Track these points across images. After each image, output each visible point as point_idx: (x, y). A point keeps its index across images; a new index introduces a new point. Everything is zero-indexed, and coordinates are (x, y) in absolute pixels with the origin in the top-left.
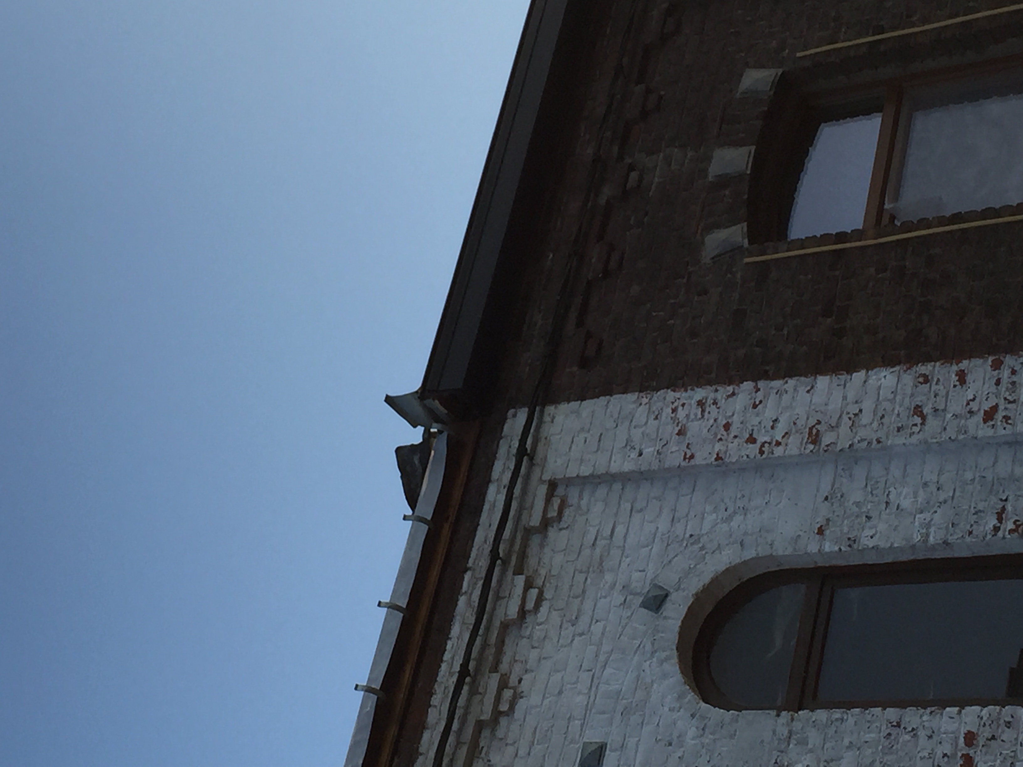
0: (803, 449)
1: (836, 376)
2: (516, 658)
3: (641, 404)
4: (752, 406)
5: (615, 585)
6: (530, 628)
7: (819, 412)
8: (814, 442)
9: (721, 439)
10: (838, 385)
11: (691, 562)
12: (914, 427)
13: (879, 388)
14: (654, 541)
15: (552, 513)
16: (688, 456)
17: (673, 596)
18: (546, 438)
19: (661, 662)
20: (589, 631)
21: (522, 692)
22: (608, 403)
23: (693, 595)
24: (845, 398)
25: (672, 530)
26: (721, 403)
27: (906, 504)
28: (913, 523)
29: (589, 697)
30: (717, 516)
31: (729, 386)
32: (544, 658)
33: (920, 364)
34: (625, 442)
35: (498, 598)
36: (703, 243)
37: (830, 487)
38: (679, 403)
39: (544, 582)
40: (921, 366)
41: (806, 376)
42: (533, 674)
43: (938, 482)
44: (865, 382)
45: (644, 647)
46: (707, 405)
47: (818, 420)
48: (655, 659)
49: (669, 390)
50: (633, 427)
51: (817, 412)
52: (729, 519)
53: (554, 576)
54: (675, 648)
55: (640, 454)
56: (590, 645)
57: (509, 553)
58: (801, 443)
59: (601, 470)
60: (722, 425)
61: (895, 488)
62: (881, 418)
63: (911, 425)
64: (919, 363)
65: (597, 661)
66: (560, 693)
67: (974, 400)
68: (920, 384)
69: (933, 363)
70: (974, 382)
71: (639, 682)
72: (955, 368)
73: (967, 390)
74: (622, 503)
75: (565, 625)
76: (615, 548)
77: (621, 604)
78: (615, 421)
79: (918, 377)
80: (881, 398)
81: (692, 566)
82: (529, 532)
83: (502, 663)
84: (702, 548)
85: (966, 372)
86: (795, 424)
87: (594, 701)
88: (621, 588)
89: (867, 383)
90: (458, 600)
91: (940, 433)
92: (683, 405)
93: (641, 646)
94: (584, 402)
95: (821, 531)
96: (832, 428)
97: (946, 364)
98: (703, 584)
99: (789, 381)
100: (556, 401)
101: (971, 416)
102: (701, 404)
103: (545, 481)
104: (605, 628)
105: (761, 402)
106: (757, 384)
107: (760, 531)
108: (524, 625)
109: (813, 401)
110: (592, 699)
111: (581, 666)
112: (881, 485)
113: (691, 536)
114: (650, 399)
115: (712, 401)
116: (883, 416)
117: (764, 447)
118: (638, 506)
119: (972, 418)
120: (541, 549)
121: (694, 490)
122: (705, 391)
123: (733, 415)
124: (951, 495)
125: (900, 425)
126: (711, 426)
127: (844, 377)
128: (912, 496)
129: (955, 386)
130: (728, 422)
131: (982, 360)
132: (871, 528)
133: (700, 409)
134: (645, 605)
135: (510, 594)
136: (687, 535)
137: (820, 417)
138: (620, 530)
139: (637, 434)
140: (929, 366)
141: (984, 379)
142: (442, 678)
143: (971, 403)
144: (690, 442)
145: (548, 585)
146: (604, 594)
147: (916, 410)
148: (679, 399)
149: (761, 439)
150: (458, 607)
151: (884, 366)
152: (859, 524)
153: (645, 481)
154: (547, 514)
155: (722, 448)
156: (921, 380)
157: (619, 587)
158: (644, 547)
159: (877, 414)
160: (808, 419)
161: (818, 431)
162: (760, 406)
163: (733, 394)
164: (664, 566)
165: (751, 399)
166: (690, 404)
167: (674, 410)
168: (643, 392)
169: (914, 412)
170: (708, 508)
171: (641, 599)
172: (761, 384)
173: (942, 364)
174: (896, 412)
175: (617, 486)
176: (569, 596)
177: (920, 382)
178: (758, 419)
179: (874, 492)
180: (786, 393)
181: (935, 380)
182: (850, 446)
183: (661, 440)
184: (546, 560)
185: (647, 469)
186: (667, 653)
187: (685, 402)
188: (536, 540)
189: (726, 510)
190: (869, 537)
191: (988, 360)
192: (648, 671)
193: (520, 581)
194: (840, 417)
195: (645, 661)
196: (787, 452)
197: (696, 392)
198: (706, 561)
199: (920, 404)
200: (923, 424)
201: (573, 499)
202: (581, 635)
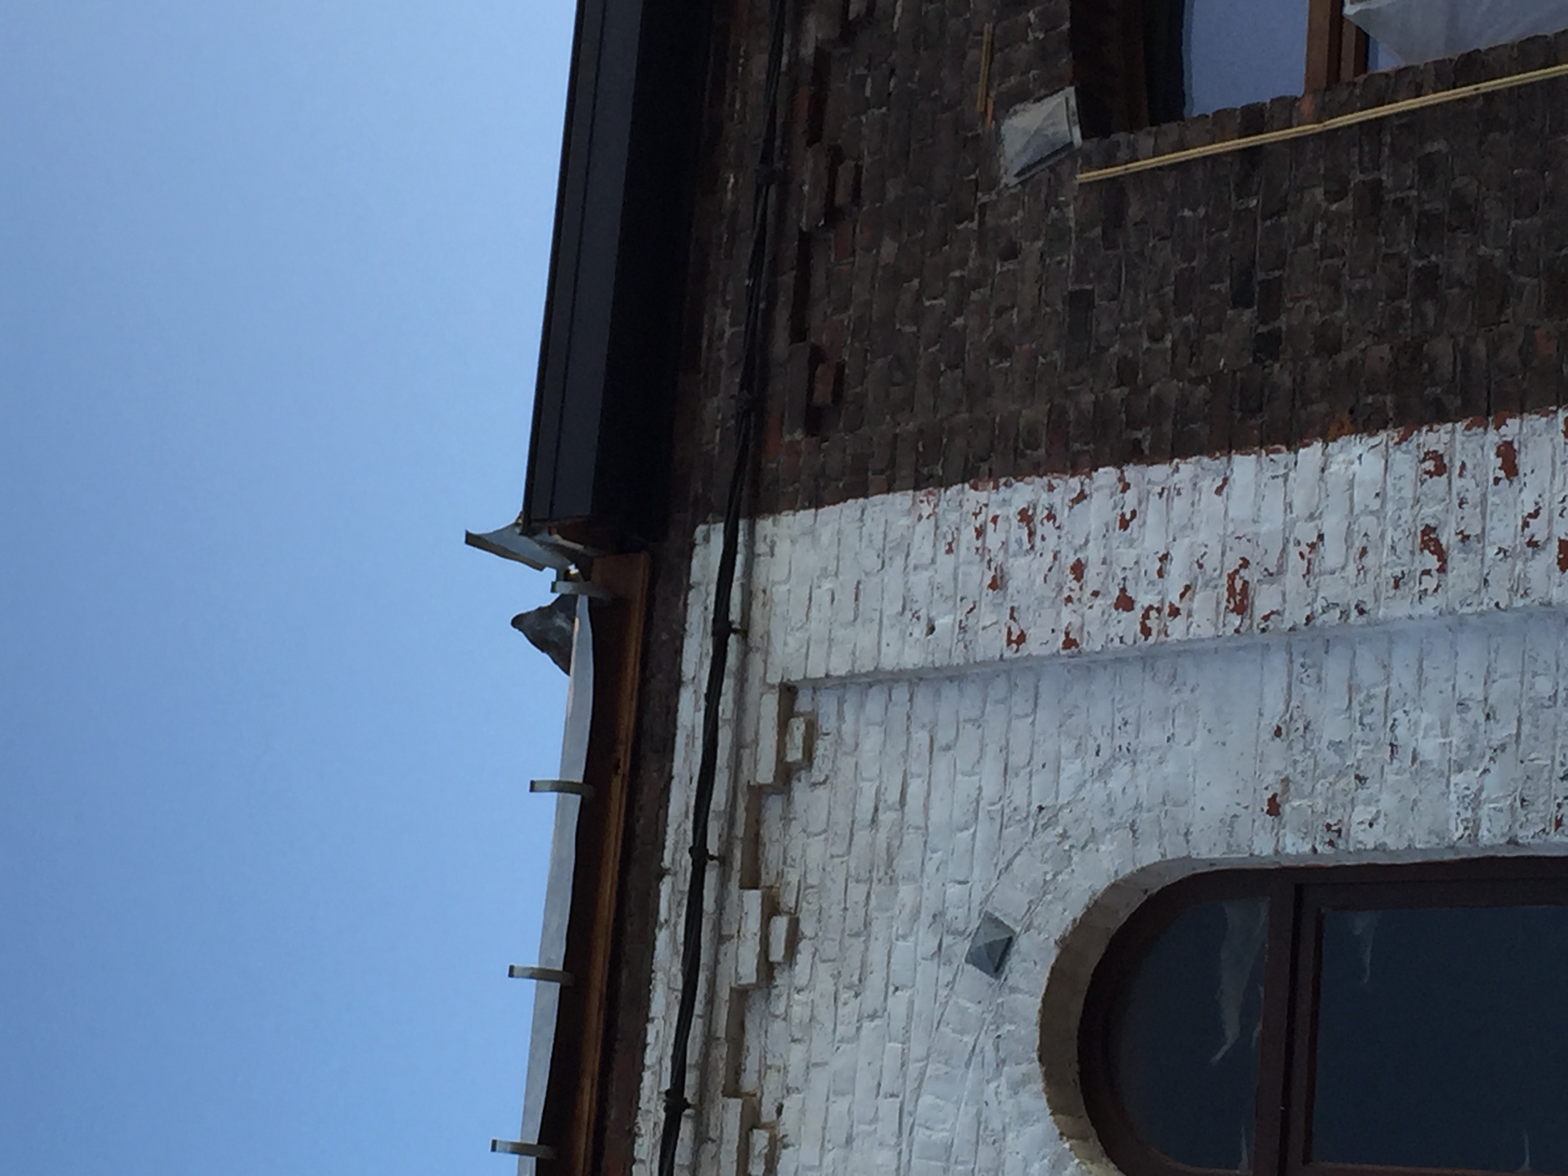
0: (1221, 625)
1: (1267, 455)
2: (769, 1063)
3: (920, 517)
4: (1118, 523)
5: (919, 912)
6: (785, 997)
7: (1244, 539)
8: (1241, 609)
9: (1069, 599)
10: (1273, 478)
11: (1047, 868)
12: (1425, 578)
13: (1351, 484)
14: (977, 818)
15: (795, 755)
16: (1014, 638)
17: (1023, 944)
18: (764, 591)
19: (1016, 1088)
20: (885, 1010)
21: (785, 1136)
22: (863, 513)
23: (1056, 942)
24: (1289, 507)
25: (1008, 794)
26: (1063, 515)
27: (1430, 748)
28: (1445, 794)
29: (900, 1153)
30: (1084, 765)
31: (1072, 476)
32: (816, 1065)
33: (1425, 429)
34: (901, 603)
35: (720, 939)
36: (998, 138)
37: (1282, 707)
38: (987, 515)
39: (797, 902)
40: (1427, 431)
41: (1211, 455)
42: (801, 1096)
43: (1486, 699)
44: (1323, 470)
45: (982, 1050)
46: (1037, 519)
47: (1243, 559)
48: (1003, 1080)
49: (967, 486)
50: (911, 566)
51: (1239, 538)
52: (1103, 773)
53: (812, 887)
54: (1035, 1055)
55: (932, 629)
56: (890, 1041)
57: (728, 842)
58: (1218, 614)
59: (866, 665)
60: (1069, 566)
61: (1405, 712)
62: (1362, 555)
63: (1418, 574)
64: (1422, 426)
65: (904, 1076)
66: (849, 1140)
67: (1535, 515)
68: (1427, 476)
69: (1449, 426)
70: (1533, 472)
71: (982, 1128)
72: (1492, 437)
73: (1521, 490)
74: (912, 729)
75: (844, 996)
76: (911, 830)
77: (933, 955)
78: (878, 556)
79: (1424, 460)
80: (1356, 511)
81: (1049, 877)
82: (758, 793)
83: (745, 1070)
84: (1064, 836)
85: (1516, 446)
86: (1201, 566)
87: (909, 1161)
88: (930, 918)
89: (1326, 472)
90: (655, 939)
91: (1478, 592)
92: (995, 520)
93: (977, 1050)
94: (820, 511)
95: (1274, 808)
96: (1270, 576)
97: (1474, 430)
98: (1071, 918)
99: (1181, 466)
100: (773, 509)
101: (1534, 553)
102: (1025, 517)
103: (772, 687)
104: (911, 1003)
105: (1134, 514)
106: (1122, 472)
107: (1164, 803)
108: (775, 992)
109: (1231, 514)
110: (905, 1157)
111: (879, 1085)
112: (1378, 704)
113: (1041, 808)
114: (936, 506)
115: (1046, 512)
116: (1364, 552)
117: (1148, 618)
118: (942, 739)
119: (1537, 557)
120: (784, 830)
121: (1036, 705)
122: (1031, 487)
123: (1087, 542)
124: (1514, 731)
125: (1398, 571)
126: (1050, 569)
127: (1284, 457)
128: (1438, 731)
129: (1497, 480)
130: (1079, 560)
131: (1544, 419)
132: (1367, 803)
133: (1026, 531)
134: (973, 958)
135: (739, 932)
136: (1034, 808)
137: (1243, 549)
138: (916, 788)
139: (920, 581)
140: (1442, 431)
141: (1553, 463)
142: (648, 1102)
143: (1531, 521)
144: (1016, 605)
145: (804, 905)
146: (900, 932)
147: (1426, 538)
148: (986, 505)
149: (1144, 599)
150: (656, 953)
151: (1357, 432)
152: (1345, 792)
153: (948, 683)
154: (785, 755)
155: (1073, 620)
156: (1429, 465)
157: (925, 917)
158: (961, 830)
159: (1353, 544)
160: (1223, 554)
161: (1246, 583)
162: (1134, 524)
163: (1082, 496)
164: (1000, 873)
165: (1114, 508)
166: (1008, 518)
167: (980, 532)
168: (920, 489)
169: (1423, 542)
170: (1067, 747)
171: (967, 945)
172: (1131, 472)
173: (1468, 428)
174: (1388, 541)
175: (901, 693)
176: (843, 931)
177: (1427, 472)
178: (1133, 552)
179: (1365, 721)
180: (1179, 494)
181: (1458, 464)
182: (1309, 619)
183: (962, 599)
184: (795, 853)
185: (945, 663)
186: (1024, 1068)
187: (998, 512)
188: (774, 806)
189: (1097, 754)
190: (1367, 826)
191: (1556, 417)
192: (993, 1104)
193: (753, 900)
194: (1284, 550)
195: (988, 1082)
196: (1192, 630)
197: (1015, 490)
198: (1073, 867)
199: (1432, 523)
200: (1442, 570)
201: (827, 723)
202: (872, 1017)
